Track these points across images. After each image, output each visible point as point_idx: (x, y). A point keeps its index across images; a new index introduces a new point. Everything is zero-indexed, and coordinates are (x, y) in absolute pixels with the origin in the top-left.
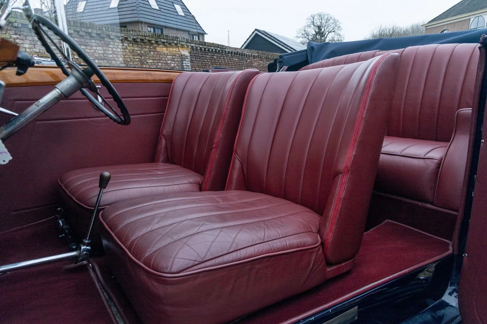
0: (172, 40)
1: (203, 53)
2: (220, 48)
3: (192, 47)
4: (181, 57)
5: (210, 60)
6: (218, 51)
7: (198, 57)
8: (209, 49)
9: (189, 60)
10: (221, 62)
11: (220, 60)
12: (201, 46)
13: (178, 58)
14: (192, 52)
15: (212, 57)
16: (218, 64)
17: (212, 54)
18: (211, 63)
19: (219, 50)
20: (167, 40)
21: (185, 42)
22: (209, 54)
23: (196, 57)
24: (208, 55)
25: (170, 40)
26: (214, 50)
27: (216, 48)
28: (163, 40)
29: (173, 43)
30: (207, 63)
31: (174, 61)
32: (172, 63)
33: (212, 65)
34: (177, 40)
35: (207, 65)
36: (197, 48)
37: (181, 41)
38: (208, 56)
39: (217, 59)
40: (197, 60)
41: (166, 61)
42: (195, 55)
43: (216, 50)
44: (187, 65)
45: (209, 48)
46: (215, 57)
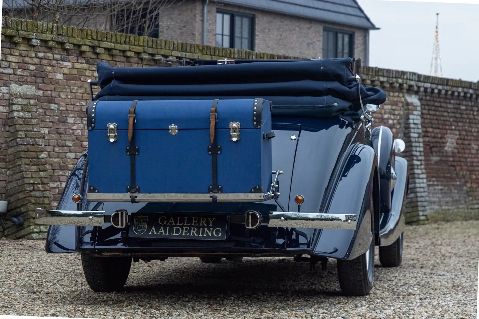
0: (395, 78)
1: (442, 100)
2: (472, 89)
3: (426, 89)
4: (406, 107)
5: (454, 113)
6: (469, 95)
7: (433, 108)
8: (453, 92)
9: (420, 113)
10: (472, 117)
11: (472, 112)
12: (440, 87)
13: (401, 109)
14: (424, 98)
15: (457, 106)
16: (468, 121)
17: (458, 102)
18: (455, 119)
19: (471, 95)
20: (388, 78)
21: (415, 81)
22: (452, 101)
23: (430, 108)
24: (450, 103)
25: (392, 77)
26: (462, 94)
27: (465, 90)
28: (382, 79)
29: (397, 82)
30: (448, 118)
31: (394, 115)
32: (391, 119)
33: (456, 124)
34: (402, 77)
35: (447, 123)
36: (433, 90)
37: (410, 80)
38: (450, 106)
39: (465, 112)
40: (431, 112)
41: (382, 114)
42: (429, 103)
43: (465, 93)
44: (416, 122)
45: (454, 89)
46: (463, 107)
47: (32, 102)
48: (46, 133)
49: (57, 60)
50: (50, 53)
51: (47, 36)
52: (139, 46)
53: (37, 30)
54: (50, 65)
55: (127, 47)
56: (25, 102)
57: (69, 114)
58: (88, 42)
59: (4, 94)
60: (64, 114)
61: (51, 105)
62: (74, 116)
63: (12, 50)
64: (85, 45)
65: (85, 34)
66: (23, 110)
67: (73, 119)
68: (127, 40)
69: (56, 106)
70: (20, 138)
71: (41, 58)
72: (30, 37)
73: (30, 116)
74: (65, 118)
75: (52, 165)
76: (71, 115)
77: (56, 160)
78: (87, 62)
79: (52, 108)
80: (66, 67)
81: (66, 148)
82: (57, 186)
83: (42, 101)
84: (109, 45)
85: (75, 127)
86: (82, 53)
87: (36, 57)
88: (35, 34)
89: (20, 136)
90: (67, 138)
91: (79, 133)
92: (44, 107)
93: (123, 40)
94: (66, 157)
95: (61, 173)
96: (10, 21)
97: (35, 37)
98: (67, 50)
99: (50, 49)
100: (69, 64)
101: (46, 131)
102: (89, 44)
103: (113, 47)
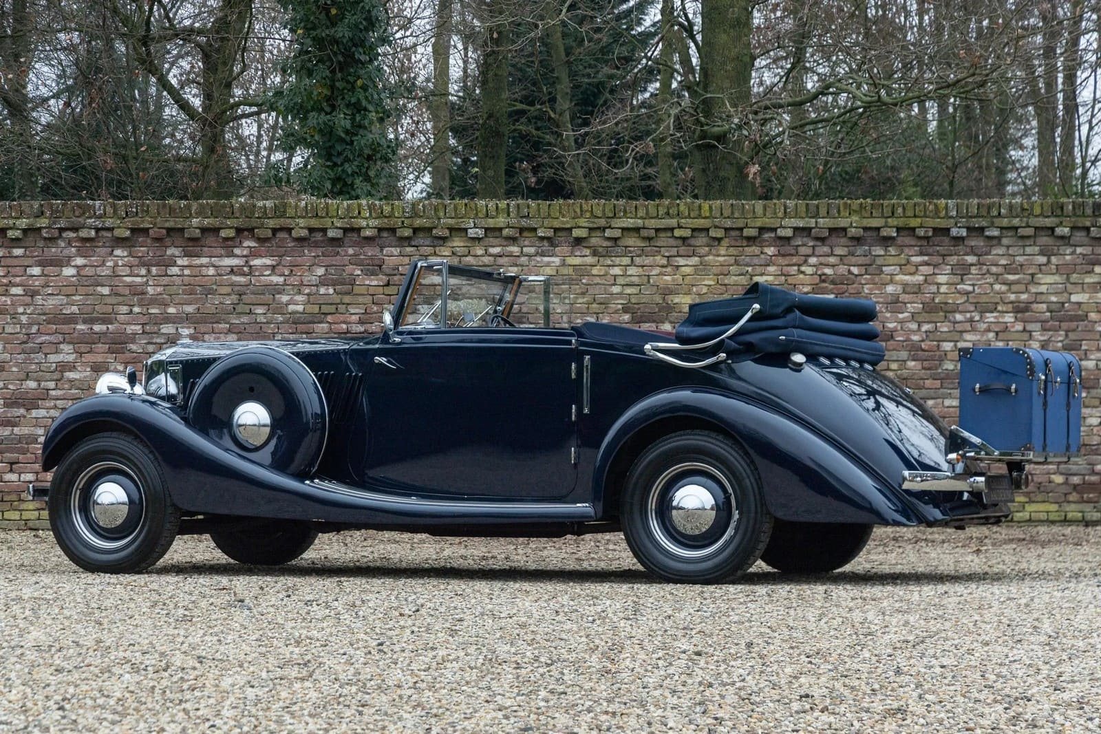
49: (529, 256)
50: (514, 245)
51: (501, 221)
52: (699, 216)
53: (477, 214)
54: (516, 265)
55: (673, 222)
58: (583, 222)
63: (437, 249)
64: (579, 227)
65: (578, 210)
68: (673, 211)
71: (495, 256)
72: (463, 226)
78: (595, 254)
80: (548, 265)
84: (630, 222)
86: (578, 241)
87: (487, 253)
88: (471, 221)
93: (662, 211)
96: (420, 207)
97: (472, 225)
98: (548, 239)
99: (513, 240)
100: (557, 260)
102: (586, 225)
103: (641, 225)
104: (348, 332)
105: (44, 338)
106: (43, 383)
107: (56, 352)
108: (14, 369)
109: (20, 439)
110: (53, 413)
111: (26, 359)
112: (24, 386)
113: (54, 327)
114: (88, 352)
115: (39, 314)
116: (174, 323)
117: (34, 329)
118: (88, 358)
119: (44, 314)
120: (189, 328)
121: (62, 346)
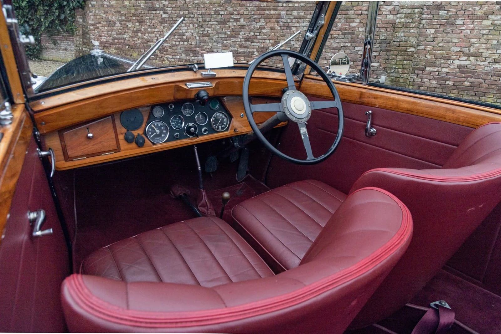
47: (416, 10)
48: (432, 32)
56: (409, 11)
57: (459, 17)
59: (396, 7)
60: (453, 17)
61: (440, 12)
62: (463, 19)
66: (406, 17)
67: (463, 21)
69: (446, 12)
70: (396, 37)
73: (411, 22)
74: (454, 21)
75: (435, 55)
76: (460, 19)
77: (439, 52)
79: (440, 14)
81: (451, 43)
82: (437, 70)
83: (431, 9)
85: (463, 28)
89: (395, 36)
90: (454, 36)
91: (467, 32)
92: (432, 14)
94: (450, 50)
95: (443, 61)
101: (433, 31)
104: (361, 14)
105: (256, 16)
106: (255, 33)
107: (259, 22)
108: (247, 28)
109: (250, 53)
110: (259, 44)
111: (251, 24)
112: (250, 34)
113: (259, 12)
114: (269, 22)
115: (254, 7)
116: (297, 10)
117: (253, 13)
118: (269, 24)
119: (256, 7)
120: (302, 12)
121: (261, 19)
